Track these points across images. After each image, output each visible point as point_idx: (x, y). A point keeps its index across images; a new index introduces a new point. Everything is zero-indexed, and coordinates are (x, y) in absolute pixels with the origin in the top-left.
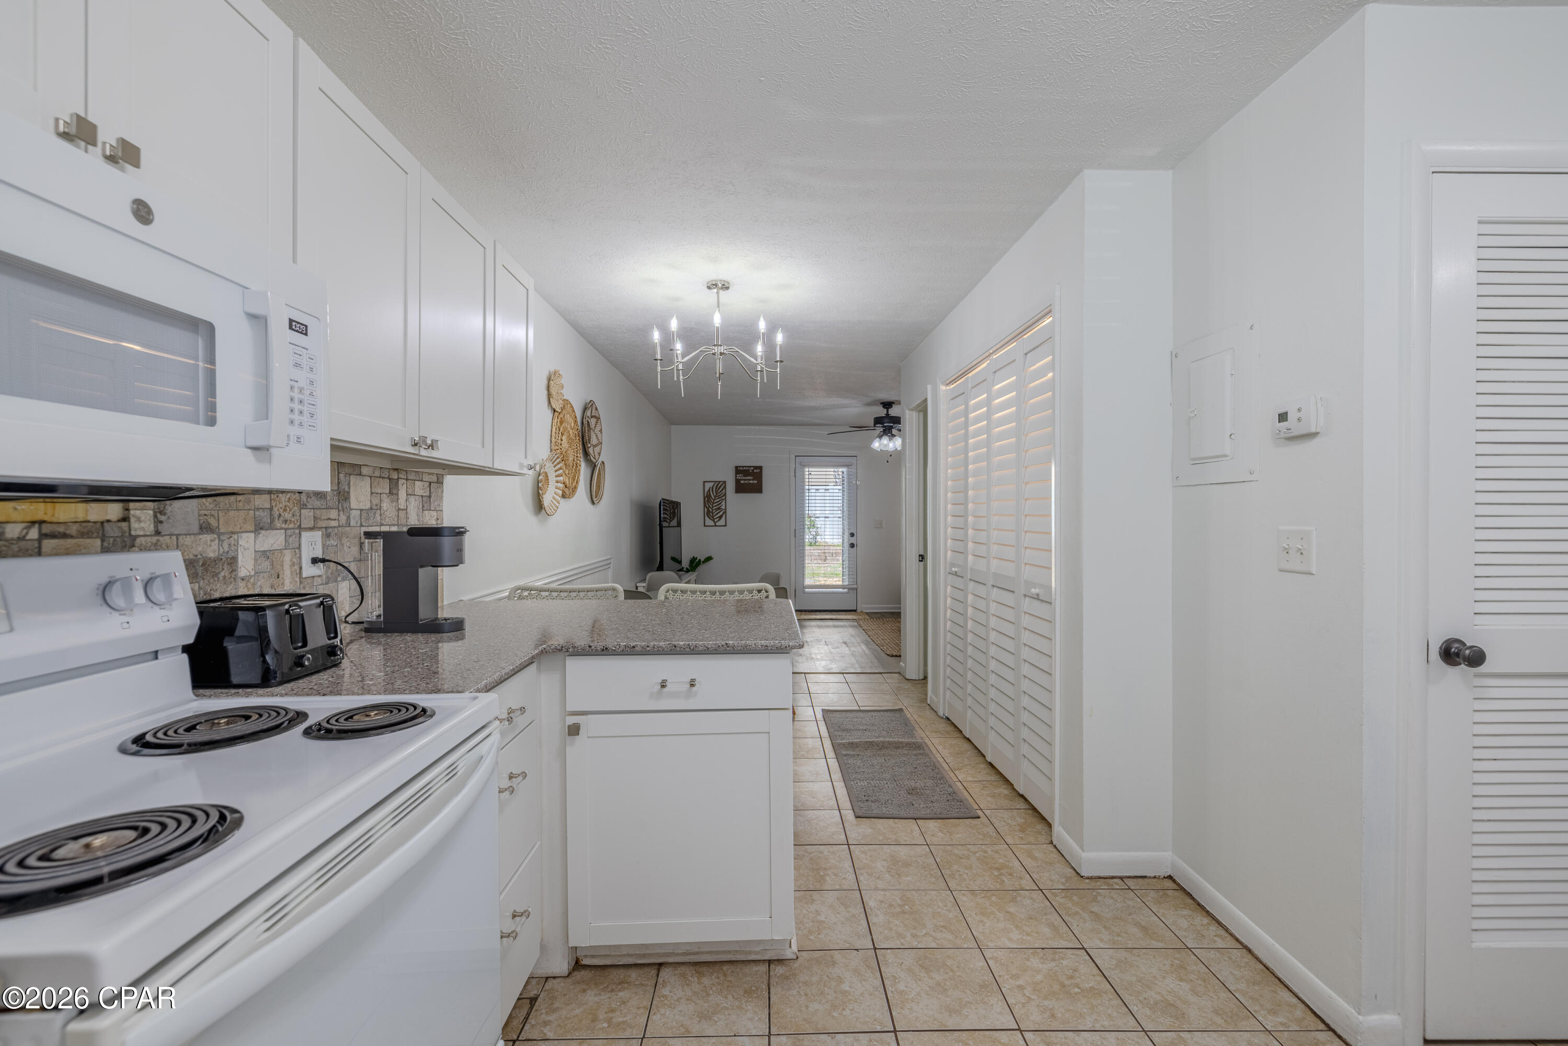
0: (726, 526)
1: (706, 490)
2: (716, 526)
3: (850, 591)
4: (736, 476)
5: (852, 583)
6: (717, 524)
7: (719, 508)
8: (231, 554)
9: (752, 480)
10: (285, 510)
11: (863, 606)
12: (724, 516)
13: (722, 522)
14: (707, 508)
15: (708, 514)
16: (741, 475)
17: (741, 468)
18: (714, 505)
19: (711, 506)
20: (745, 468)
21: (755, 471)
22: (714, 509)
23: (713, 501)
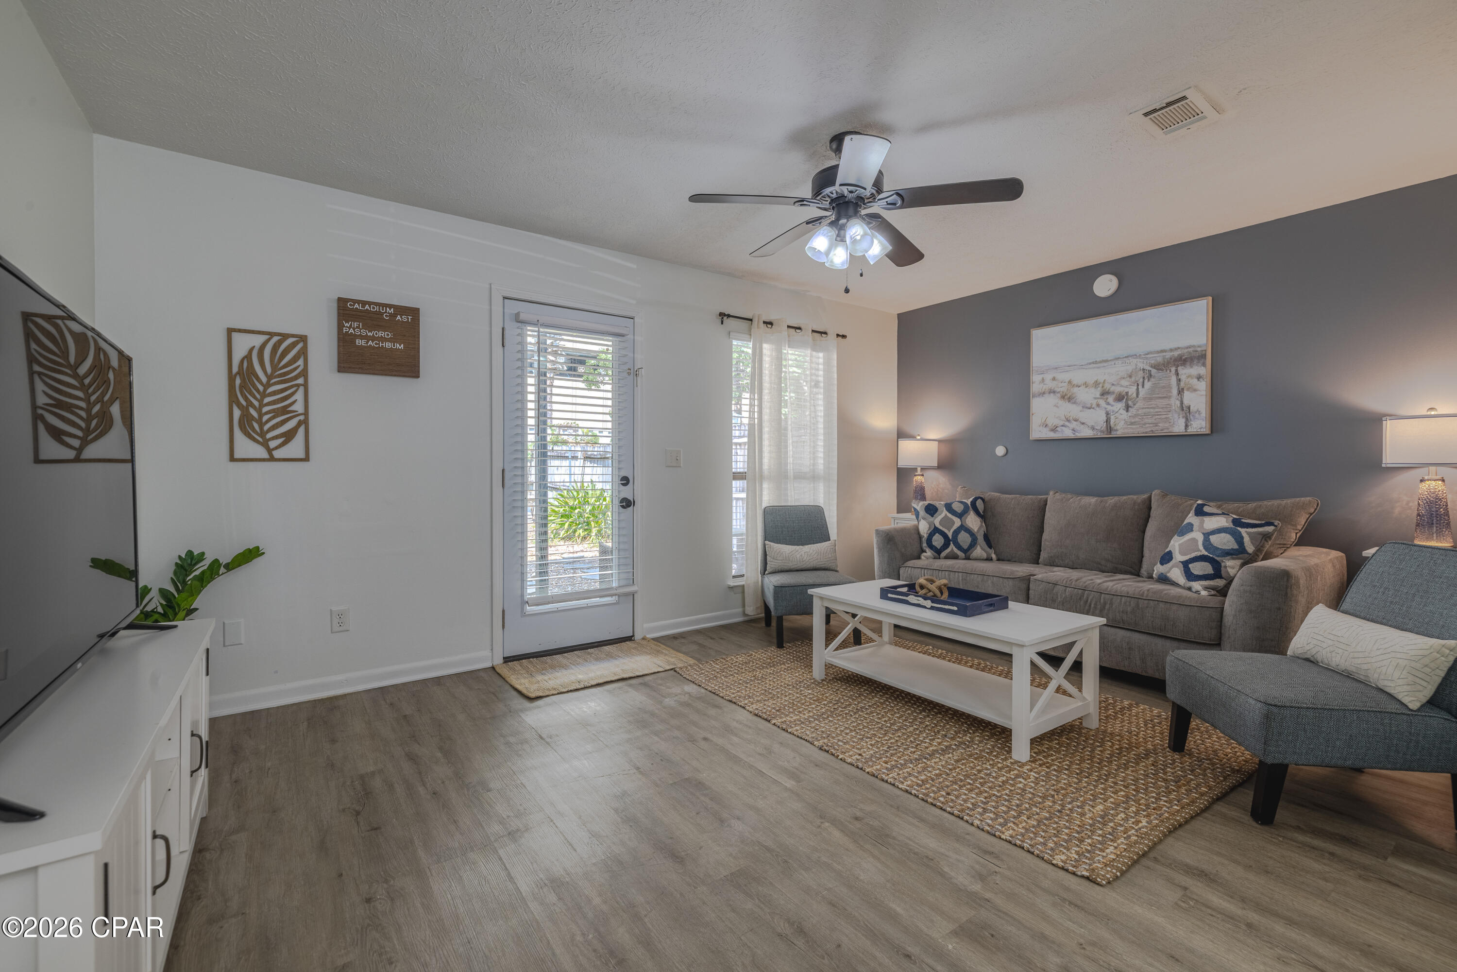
0: (307, 459)
1: (239, 352)
2: (272, 459)
3: (620, 598)
4: (340, 327)
5: (621, 584)
6: (277, 454)
7: (284, 410)
9: (389, 340)
11: (648, 626)
12: (301, 430)
13: (295, 448)
14: (239, 405)
15: (246, 424)
16: (356, 324)
17: (356, 306)
18: (267, 400)
19: (256, 403)
20: (367, 307)
21: (399, 317)
22: (267, 413)
23: (261, 388)
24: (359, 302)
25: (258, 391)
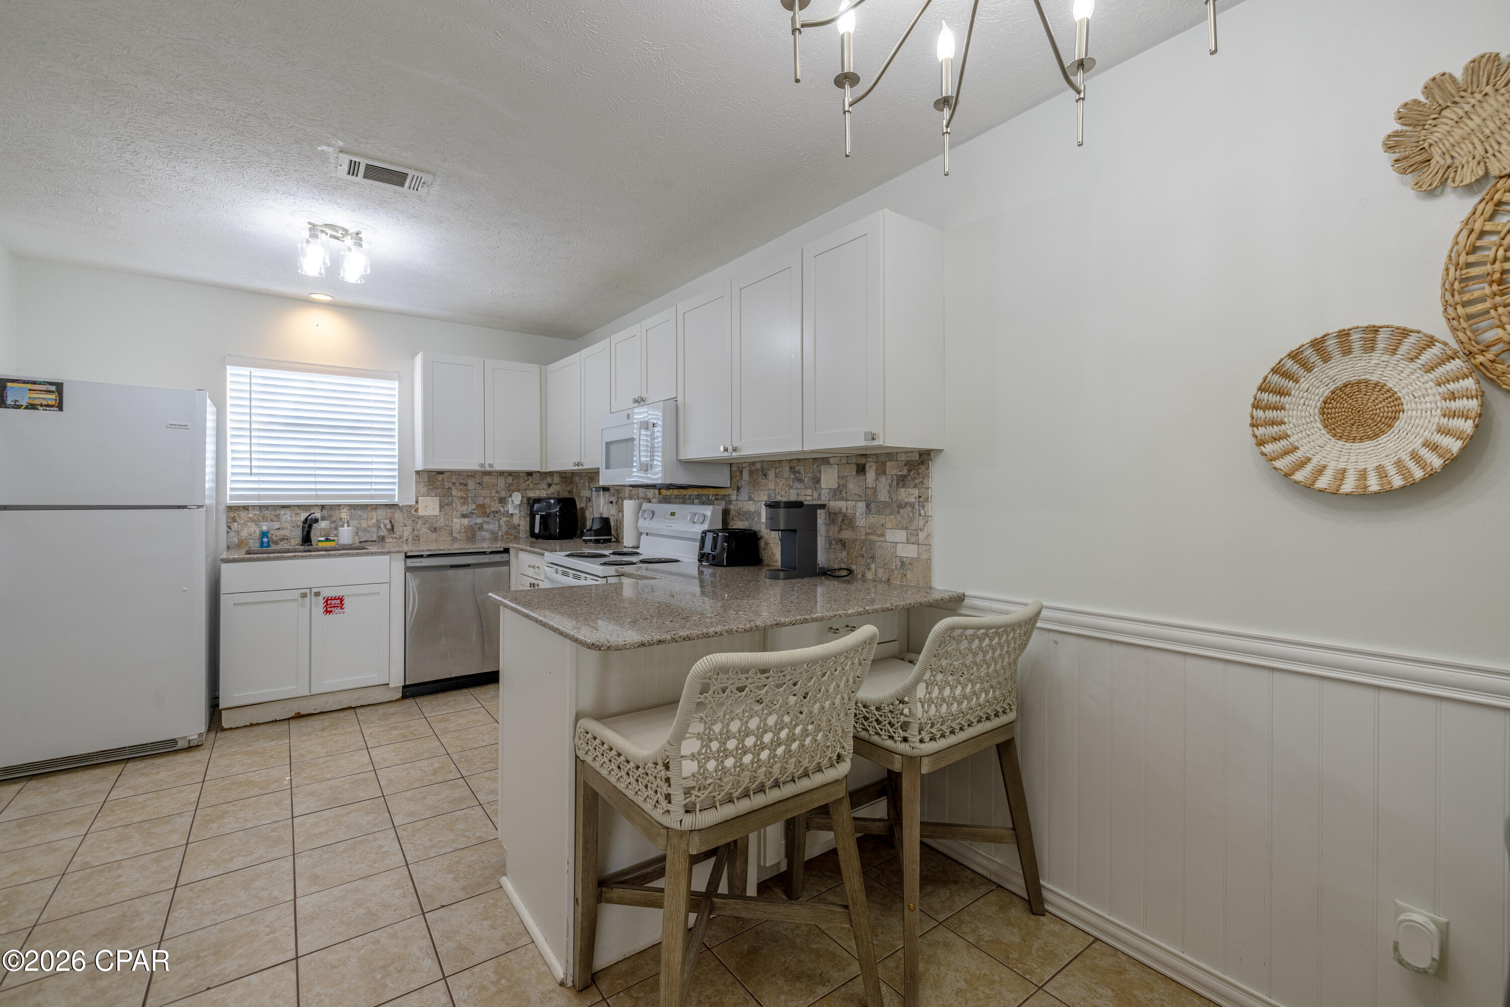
8: (759, 511)
10: (782, 490)
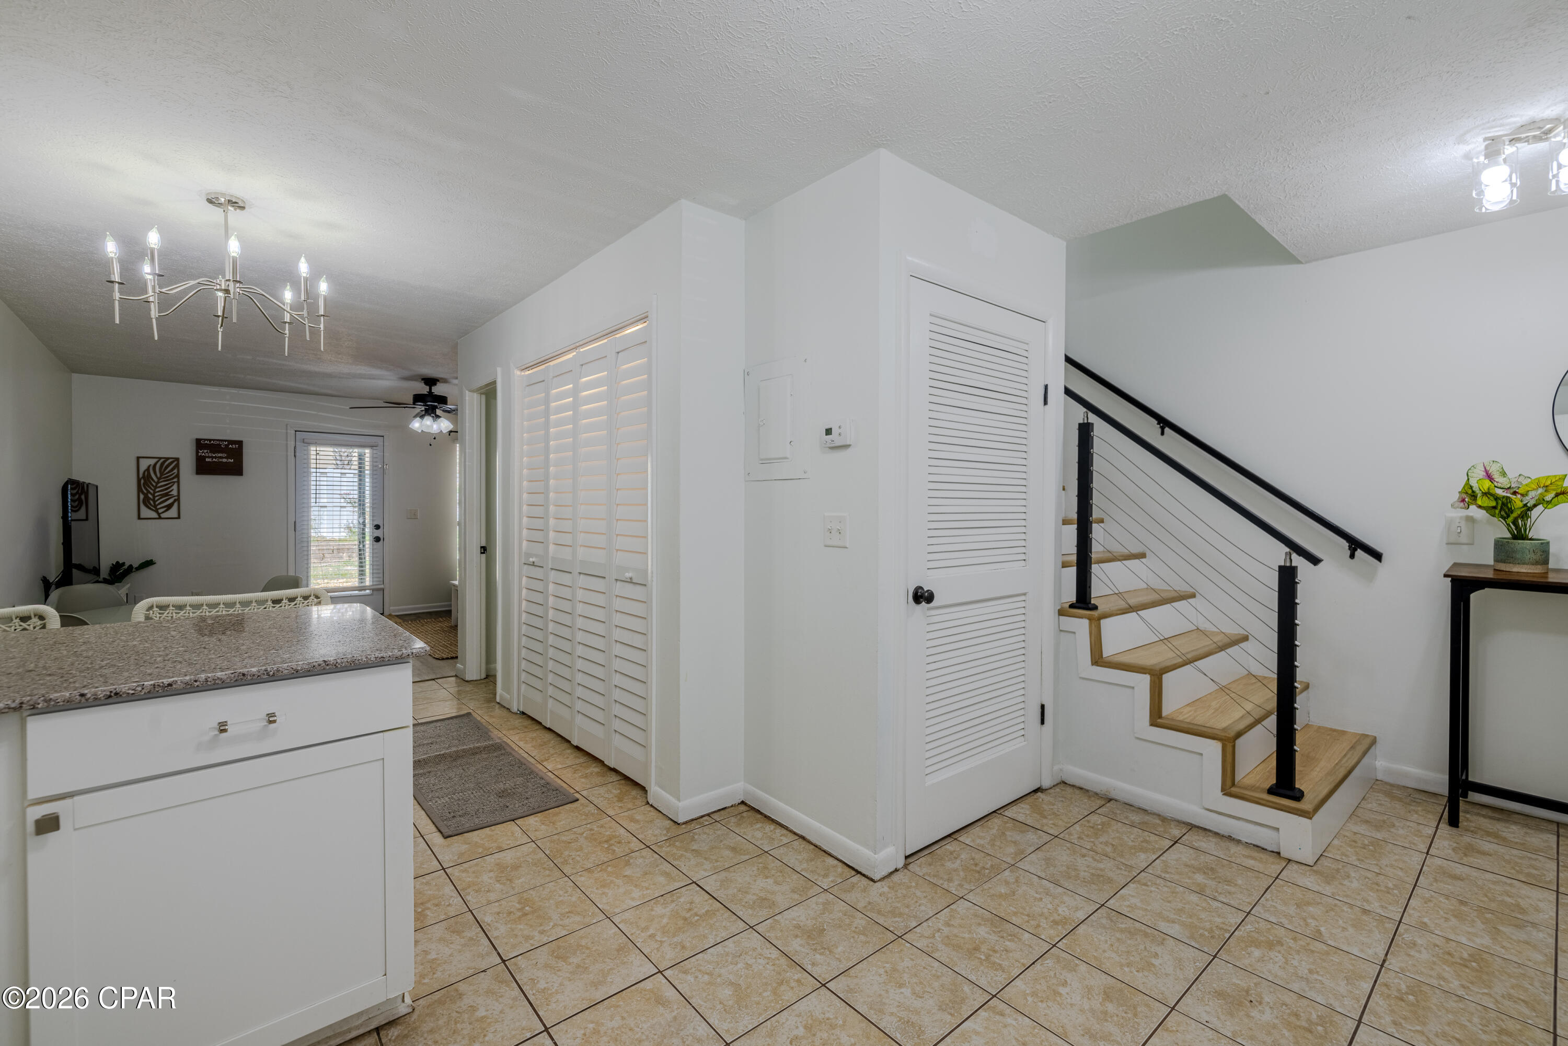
0: (179, 517)
1: (143, 468)
2: (160, 518)
3: (375, 592)
4: (197, 452)
6: (163, 516)
7: (167, 494)
9: (225, 458)
11: (391, 608)
12: (176, 504)
13: (173, 512)
14: (143, 493)
15: (146, 502)
16: (206, 451)
17: (206, 442)
18: (157, 490)
19: (152, 491)
20: (212, 442)
21: (230, 446)
22: (157, 496)
23: (154, 484)
24: (207, 440)
25: (153, 485)
